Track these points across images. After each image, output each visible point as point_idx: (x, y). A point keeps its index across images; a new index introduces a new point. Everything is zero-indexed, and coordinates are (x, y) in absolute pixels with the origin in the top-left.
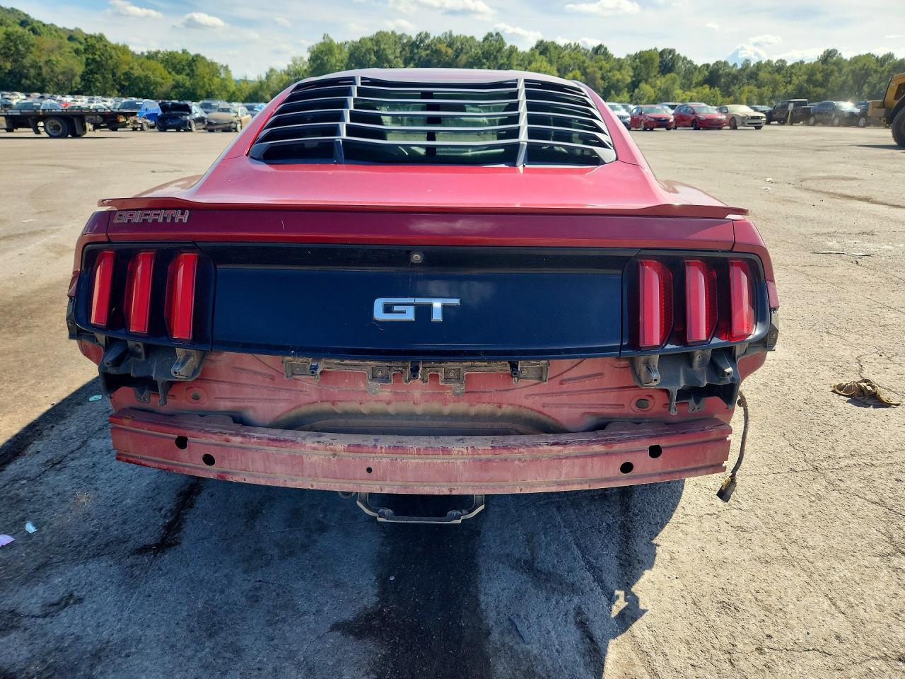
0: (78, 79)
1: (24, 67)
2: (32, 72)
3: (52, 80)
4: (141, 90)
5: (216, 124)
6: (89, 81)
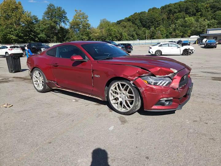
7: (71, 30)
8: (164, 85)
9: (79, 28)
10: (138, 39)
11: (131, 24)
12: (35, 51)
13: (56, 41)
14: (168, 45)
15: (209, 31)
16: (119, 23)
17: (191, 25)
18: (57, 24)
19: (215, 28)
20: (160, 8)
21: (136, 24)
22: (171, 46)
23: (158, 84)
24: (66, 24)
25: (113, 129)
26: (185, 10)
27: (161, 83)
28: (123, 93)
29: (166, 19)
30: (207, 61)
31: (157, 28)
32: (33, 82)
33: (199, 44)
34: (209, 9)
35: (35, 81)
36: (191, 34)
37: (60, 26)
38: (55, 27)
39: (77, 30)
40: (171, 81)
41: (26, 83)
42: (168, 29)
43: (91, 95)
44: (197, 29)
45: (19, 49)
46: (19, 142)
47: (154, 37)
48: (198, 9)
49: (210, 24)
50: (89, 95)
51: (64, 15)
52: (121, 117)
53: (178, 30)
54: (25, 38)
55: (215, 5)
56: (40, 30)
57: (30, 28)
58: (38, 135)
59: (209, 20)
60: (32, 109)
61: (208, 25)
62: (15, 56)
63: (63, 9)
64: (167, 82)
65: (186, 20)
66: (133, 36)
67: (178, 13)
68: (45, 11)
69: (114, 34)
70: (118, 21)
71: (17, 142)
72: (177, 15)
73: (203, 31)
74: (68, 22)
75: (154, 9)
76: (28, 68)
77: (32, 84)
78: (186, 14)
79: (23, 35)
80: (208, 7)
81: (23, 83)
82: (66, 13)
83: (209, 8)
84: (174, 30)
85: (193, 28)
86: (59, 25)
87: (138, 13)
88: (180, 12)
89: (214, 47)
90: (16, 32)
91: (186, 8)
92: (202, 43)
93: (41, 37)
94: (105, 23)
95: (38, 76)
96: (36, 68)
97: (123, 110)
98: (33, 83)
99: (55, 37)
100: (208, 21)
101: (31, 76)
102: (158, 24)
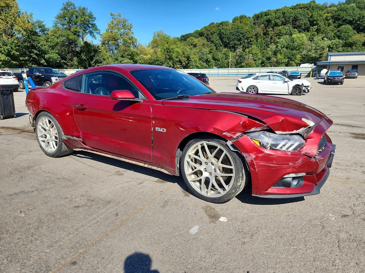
7: (103, 48)
8: (291, 149)
9: (118, 45)
10: (216, 66)
11: (204, 41)
12: (40, 81)
13: (78, 66)
14: (268, 77)
15: (331, 57)
16: (184, 38)
17: (302, 46)
18: (79, 36)
19: (339, 52)
20: (251, 17)
21: (212, 42)
22: (274, 80)
23: (278, 148)
24: (94, 36)
25: (197, 233)
26: (293, 21)
27: (284, 145)
28: (212, 163)
29: (262, 35)
30: (334, 106)
31: (247, 50)
32: (37, 137)
33: (316, 78)
34: (330, 21)
35: (42, 137)
36: (301, 61)
37: (85, 40)
38: (75, 41)
39: (114, 48)
40: (304, 141)
41: (25, 138)
42: (265, 51)
43: (149, 164)
44: (310, 53)
45: (12, 77)
46: (11, 262)
47: (243, 64)
48: (314, 21)
49: (331, 46)
50: (145, 164)
51: (92, 21)
52: (207, 206)
53: (281, 54)
54: (21, 58)
55: (340, 16)
56: (50, 46)
57: (30, 42)
58: (49, 247)
59: (330, 39)
60: (37, 190)
61: (329, 47)
62: (4, 89)
63: (89, 11)
64: (296, 144)
65: (293, 38)
66: (207, 61)
67: (281, 25)
68: (58, 14)
69: (177, 58)
70: (183, 36)
71: (5, 261)
72: (279, 30)
73: (320, 57)
74: (98, 33)
75: (242, 17)
76: (28, 112)
77: (36, 141)
78: (294, 28)
79: (18, 53)
80: (328, 18)
81: (18, 138)
82: (95, 18)
83: (330, 19)
84: (275, 53)
85: (305, 52)
86: (83, 39)
87: (215, 23)
88: (284, 24)
89: (339, 82)
90: (6, 48)
91: (294, 18)
92: (319, 76)
93: (49, 58)
94: (161, 37)
95: (48, 127)
96: (43, 112)
97: (211, 194)
98: (38, 139)
99: (75, 59)
100: (329, 41)
101: (35, 126)
102: (248, 43)
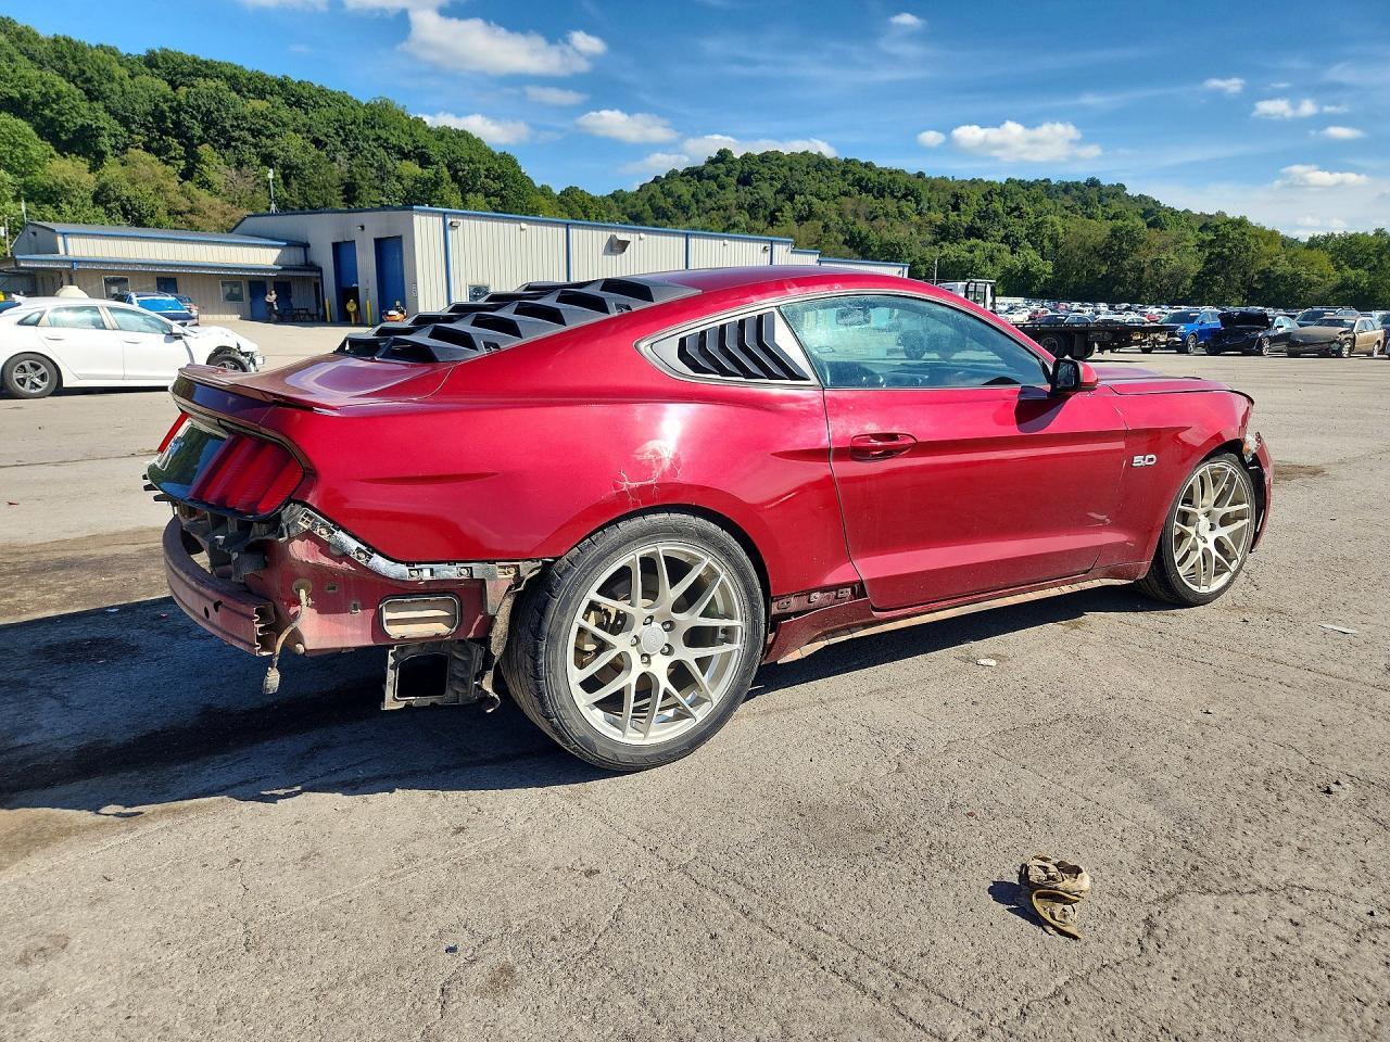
0: (1189, 282)
1: (1122, 270)
2: (1131, 275)
3: (1152, 285)
4: (1279, 295)
5: (1302, 344)
6: (1204, 285)
15: (69, 241)
22: (121, 329)
